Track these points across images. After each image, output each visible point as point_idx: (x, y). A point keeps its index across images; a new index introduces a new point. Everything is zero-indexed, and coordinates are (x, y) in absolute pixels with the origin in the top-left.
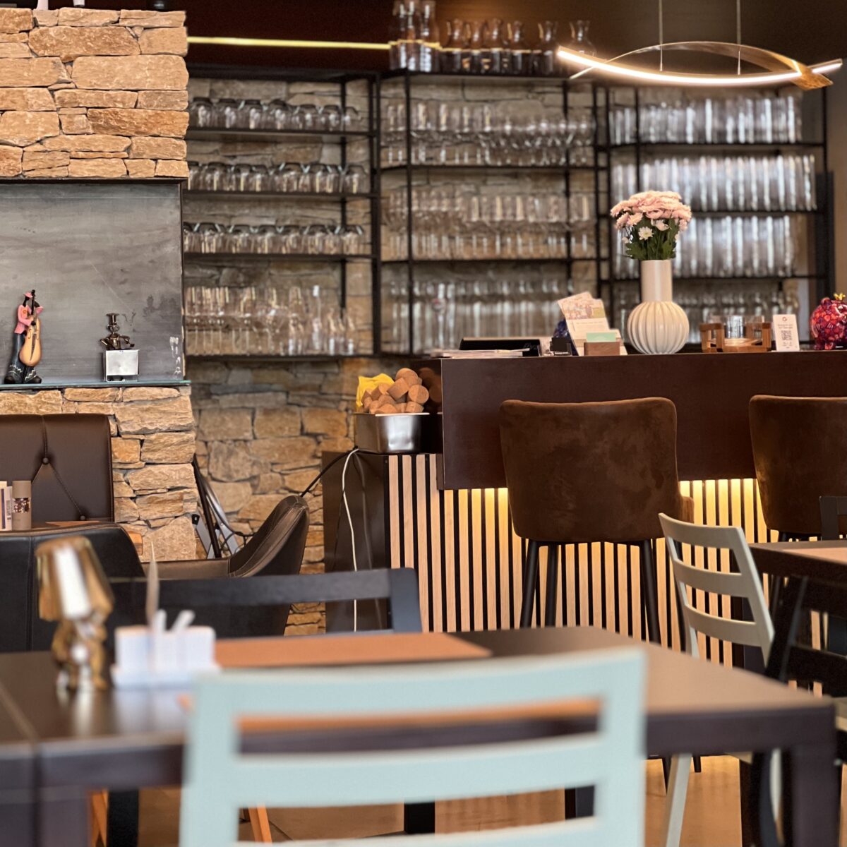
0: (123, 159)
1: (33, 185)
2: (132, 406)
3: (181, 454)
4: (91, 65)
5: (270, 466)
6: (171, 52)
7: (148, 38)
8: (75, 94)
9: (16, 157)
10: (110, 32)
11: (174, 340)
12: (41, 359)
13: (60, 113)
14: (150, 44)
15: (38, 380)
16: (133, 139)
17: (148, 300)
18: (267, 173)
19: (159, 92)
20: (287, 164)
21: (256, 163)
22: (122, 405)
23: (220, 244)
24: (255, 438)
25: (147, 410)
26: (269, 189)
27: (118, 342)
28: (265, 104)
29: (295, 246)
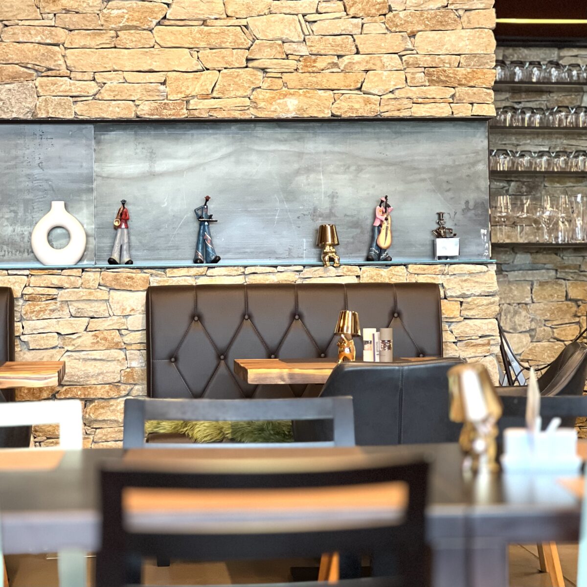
0: (449, 103)
1: (387, 122)
2: (455, 278)
3: (489, 312)
4: (427, 37)
5: (543, 322)
6: (484, 26)
7: (468, 17)
8: (417, 58)
9: (376, 102)
10: (441, 14)
11: (483, 231)
12: (391, 244)
13: (406, 71)
14: (469, 22)
15: (389, 259)
16: (456, 89)
17: (465, 203)
18: (544, 114)
19: (475, 55)
20: (559, 107)
21: (535, 107)
22: (448, 277)
23: (510, 165)
24: (533, 302)
25: (465, 280)
26: (545, 125)
27: (444, 232)
28: (544, 65)
29: (564, 166)
